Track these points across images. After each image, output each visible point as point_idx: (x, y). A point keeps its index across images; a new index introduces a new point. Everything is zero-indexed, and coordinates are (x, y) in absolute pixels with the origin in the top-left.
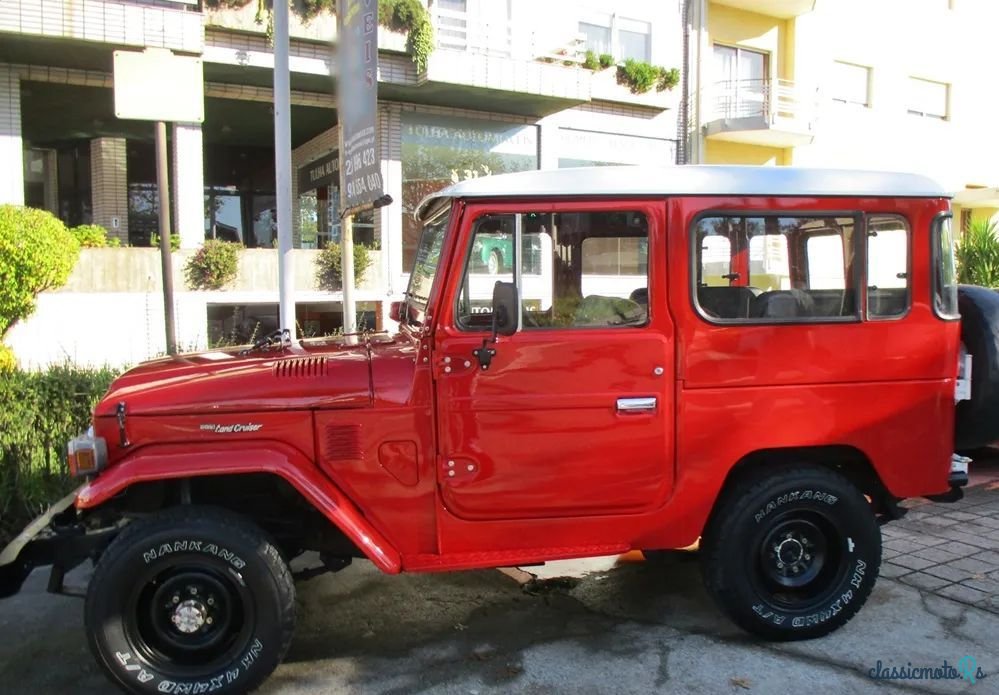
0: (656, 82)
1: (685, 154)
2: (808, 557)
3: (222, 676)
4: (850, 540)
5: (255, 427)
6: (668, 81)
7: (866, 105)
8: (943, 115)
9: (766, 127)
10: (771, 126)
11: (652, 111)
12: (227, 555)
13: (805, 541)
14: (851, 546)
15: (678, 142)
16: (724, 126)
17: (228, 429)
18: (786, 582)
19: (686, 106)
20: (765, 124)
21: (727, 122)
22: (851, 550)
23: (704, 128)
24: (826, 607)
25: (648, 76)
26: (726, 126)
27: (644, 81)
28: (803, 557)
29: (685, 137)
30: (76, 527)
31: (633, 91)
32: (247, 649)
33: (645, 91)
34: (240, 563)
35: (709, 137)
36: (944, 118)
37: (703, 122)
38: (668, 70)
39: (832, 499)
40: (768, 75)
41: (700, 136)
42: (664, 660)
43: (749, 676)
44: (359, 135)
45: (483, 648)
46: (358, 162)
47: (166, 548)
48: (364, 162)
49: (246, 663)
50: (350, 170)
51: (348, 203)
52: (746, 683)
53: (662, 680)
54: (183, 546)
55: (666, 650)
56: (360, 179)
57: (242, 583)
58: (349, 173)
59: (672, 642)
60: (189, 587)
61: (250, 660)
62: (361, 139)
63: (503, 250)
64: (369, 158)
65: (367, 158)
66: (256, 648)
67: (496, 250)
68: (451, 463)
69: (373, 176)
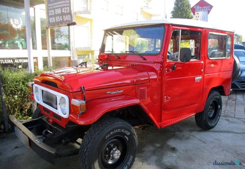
2: (212, 110)
4: (219, 106)
5: (122, 91)
7: (107, 10)
9: (90, 13)
10: (91, 13)
12: (126, 132)
13: (212, 107)
14: (219, 107)
17: (114, 93)
18: (211, 116)
21: (81, 12)
22: (219, 108)
24: (216, 120)
32: (128, 159)
34: (128, 134)
36: (122, 15)
37: (75, 11)
39: (219, 97)
40: (87, 0)
41: (74, 15)
42: (197, 138)
43: (217, 138)
44: (59, 3)
45: (158, 145)
46: (58, 11)
47: (112, 133)
48: (63, 12)
49: (129, 163)
50: (51, 14)
51: (49, 24)
52: (219, 139)
53: (204, 142)
54: (116, 131)
55: (194, 136)
56: (59, 17)
57: (128, 140)
58: (51, 15)
59: (192, 134)
60: (110, 144)
61: (130, 162)
62: (62, 4)
63: (23, 43)
64: (66, 10)
65: (65, 10)
66: (131, 158)
67: (21, 43)
68: (165, 97)
69: (67, 16)
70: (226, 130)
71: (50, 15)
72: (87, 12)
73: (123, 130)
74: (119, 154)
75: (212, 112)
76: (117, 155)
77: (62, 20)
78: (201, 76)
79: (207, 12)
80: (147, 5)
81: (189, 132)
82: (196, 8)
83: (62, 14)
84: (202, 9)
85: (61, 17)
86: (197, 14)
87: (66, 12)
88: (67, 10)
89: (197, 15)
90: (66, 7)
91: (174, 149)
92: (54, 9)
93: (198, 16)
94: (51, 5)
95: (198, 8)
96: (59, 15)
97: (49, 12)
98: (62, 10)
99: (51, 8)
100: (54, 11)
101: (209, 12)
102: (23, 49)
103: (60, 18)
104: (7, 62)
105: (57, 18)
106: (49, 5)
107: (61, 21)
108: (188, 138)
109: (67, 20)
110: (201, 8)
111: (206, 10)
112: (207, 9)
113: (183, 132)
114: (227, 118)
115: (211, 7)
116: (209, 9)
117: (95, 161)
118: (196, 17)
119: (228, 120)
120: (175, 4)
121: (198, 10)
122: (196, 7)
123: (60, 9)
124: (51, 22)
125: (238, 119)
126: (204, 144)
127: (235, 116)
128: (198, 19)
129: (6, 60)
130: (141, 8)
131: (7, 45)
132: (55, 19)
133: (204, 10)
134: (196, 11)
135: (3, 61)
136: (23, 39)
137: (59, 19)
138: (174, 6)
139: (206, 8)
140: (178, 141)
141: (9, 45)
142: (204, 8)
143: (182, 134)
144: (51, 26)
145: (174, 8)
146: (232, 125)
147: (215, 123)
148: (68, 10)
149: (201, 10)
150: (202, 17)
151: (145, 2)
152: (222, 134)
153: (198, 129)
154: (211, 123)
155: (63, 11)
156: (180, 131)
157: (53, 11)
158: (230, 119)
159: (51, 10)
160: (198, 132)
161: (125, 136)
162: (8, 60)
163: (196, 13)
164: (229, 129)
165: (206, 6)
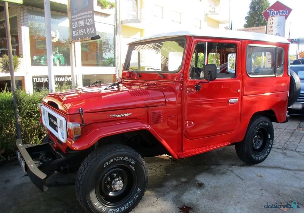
0: (109, 6)
1: (116, 30)
2: (259, 140)
3: (128, 204)
4: (269, 135)
5: (129, 115)
6: (112, 6)
7: (162, 18)
8: (180, 22)
10: (141, 22)
11: (107, 15)
12: (131, 160)
13: (259, 136)
15: (114, 25)
16: (128, 21)
19: (116, 14)
20: (139, 21)
21: (129, 20)
22: (269, 137)
23: (122, 22)
24: (264, 153)
25: (106, 4)
27: (105, 6)
28: (258, 141)
29: (116, 24)
30: (50, 159)
31: (102, 8)
32: (135, 192)
33: (105, 9)
34: (134, 163)
35: (123, 25)
36: (180, 23)
37: (121, 20)
38: (112, 3)
39: (268, 124)
40: (137, 7)
41: (121, 24)
42: (235, 174)
43: (261, 174)
44: (83, 14)
45: (183, 180)
46: (81, 23)
47: (111, 161)
48: (86, 24)
49: (135, 197)
51: (73, 38)
52: (262, 176)
53: (242, 179)
54: (117, 159)
55: (232, 171)
56: (82, 30)
57: (134, 170)
58: (74, 27)
59: (230, 169)
60: (113, 174)
61: (137, 196)
62: (85, 15)
63: (61, 59)
64: (89, 22)
65: (88, 22)
66: (138, 191)
67: (59, 59)
68: (187, 122)
69: (90, 28)
70: (276, 165)
71: (73, 27)
72: (137, 21)
73: (126, 159)
74: (121, 186)
75: (259, 142)
76: (118, 186)
77: (85, 33)
78: (238, 97)
79: (284, 17)
80: (213, 10)
81: (227, 167)
82: (269, 12)
83: (85, 27)
84: (278, 13)
85: (84, 29)
86: (271, 20)
87: (90, 24)
88: (90, 22)
89: (271, 22)
90: (90, 18)
91: (200, 185)
92: (78, 21)
93: (273, 23)
94: (74, 16)
95: (272, 13)
96: (82, 28)
97: (73, 24)
98: (85, 22)
99: (74, 20)
100: (78, 23)
101: (286, 17)
102: (61, 65)
103: (83, 31)
104: (41, 80)
105: (81, 31)
106: (72, 17)
107: (84, 34)
108: (224, 173)
109: (90, 33)
110: (276, 12)
111: (282, 14)
112: (284, 14)
113: (221, 166)
114: (285, 151)
115: (290, 10)
116: (287, 13)
117: (91, 190)
118: (270, 23)
119: (285, 154)
120: (251, 7)
121: (272, 14)
123: (83, 21)
124: (74, 36)
125: (299, 153)
126: (241, 181)
127: (295, 150)
128: (273, 26)
129: (40, 79)
130: (205, 14)
131: (42, 61)
132: (78, 32)
133: (279, 14)
134: (270, 16)
135: (36, 79)
136: (61, 54)
137: (82, 33)
138: (249, 10)
139: (282, 11)
140: (210, 175)
141: (44, 61)
142: (280, 12)
143: (218, 168)
144: (74, 40)
145: (250, 12)
146: (287, 160)
147: (263, 157)
148: (92, 21)
149: (276, 15)
150: (277, 23)
151: (211, 6)
152: (269, 170)
153: (241, 162)
154: (257, 156)
155: (87, 24)
156: (218, 164)
157: (76, 23)
158: (288, 152)
159: (74, 22)
160: (239, 167)
161: (130, 166)
162: (42, 79)
163: (269, 19)
164: (281, 165)
165: (282, 10)
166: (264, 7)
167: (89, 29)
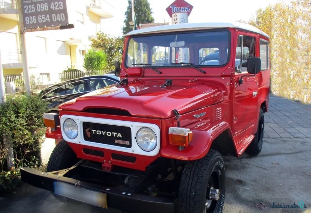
12: (221, 164)
17: (199, 116)
26: (5, 11)
42: (254, 166)
46: (43, 7)
48: (51, 8)
50: (28, 10)
51: (25, 27)
52: (276, 163)
55: (248, 164)
56: (44, 16)
57: (220, 174)
58: (28, 12)
59: (244, 162)
61: (222, 204)
64: (57, 6)
65: (55, 6)
69: (58, 15)
71: (26, 12)
77: (49, 20)
79: (187, 13)
80: (94, 3)
81: (239, 161)
83: (50, 12)
84: (181, 10)
85: (48, 16)
86: (175, 16)
87: (58, 9)
88: (59, 5)
89: (175, 18)
91: (241, 182)
92: (35, 3)
93: (177, 19)
95: (175, 9)
96: (45, 13)
97: (25, 7)
98: (49, 6)
99: (29, 2)
100: (36, 7)
101: (189, 14)
103: (46, 17)
105: (41, 18)
107: (47, 21)
108: (243, 167)
109: (58, 20)
110: (179, 8)
111: (184, 11)
112: (186, 11)
115: (191, 7)
116: (189, 10)
118: (174, 20)
121: (175, 11)
122: (173, 7)
123: (46, 4)
124: (27, 23)
126: (267, 170)
128: (177, 22)
130: (87, 7)
132: (37, 18)
133: (182, 11)
134: (173, 12)
137: (44, 19)
139: (185, 8)
142: (182, 8)
144: (28, 29)
145: (129, 7)
148: (61, 5)
149: (179, 11)
150: (181, 20)
155: (53, 7)
157: (32, 7)
159: (28, 4)
160: (248, 159)
161: (219, 170)
163: (173, 15)
165: (184, 6)
166: (143, 2)
167: (56, 15)
